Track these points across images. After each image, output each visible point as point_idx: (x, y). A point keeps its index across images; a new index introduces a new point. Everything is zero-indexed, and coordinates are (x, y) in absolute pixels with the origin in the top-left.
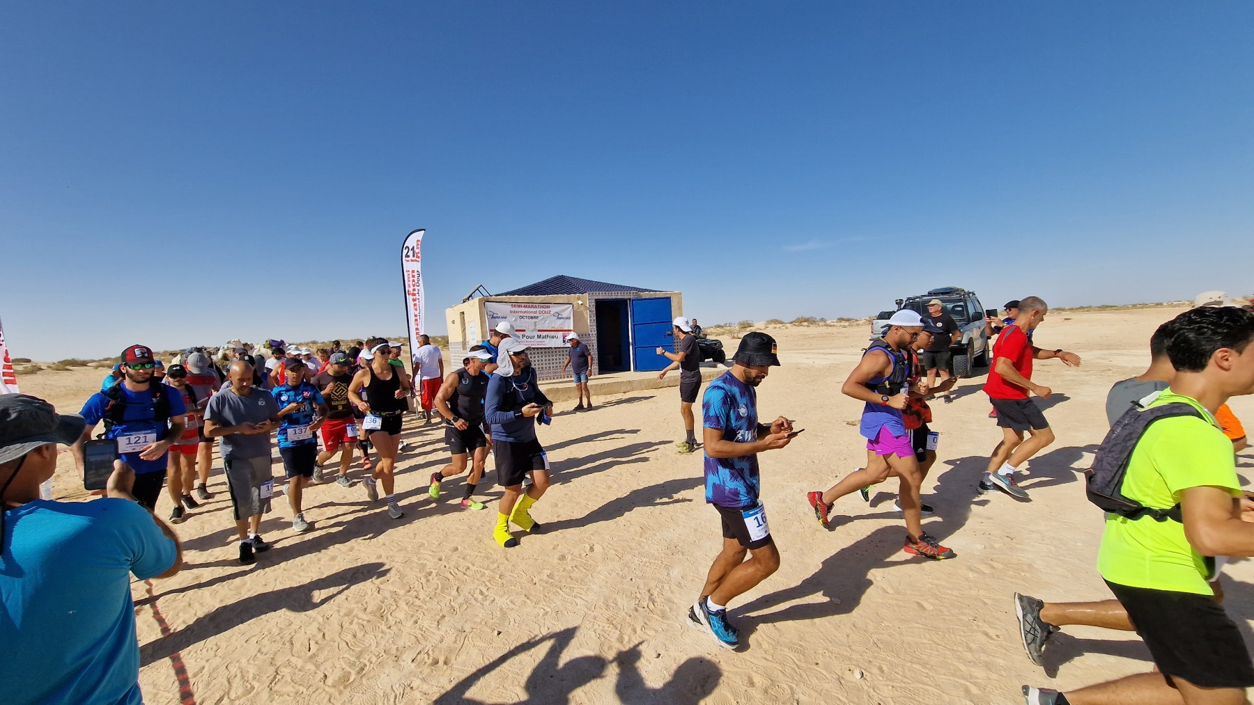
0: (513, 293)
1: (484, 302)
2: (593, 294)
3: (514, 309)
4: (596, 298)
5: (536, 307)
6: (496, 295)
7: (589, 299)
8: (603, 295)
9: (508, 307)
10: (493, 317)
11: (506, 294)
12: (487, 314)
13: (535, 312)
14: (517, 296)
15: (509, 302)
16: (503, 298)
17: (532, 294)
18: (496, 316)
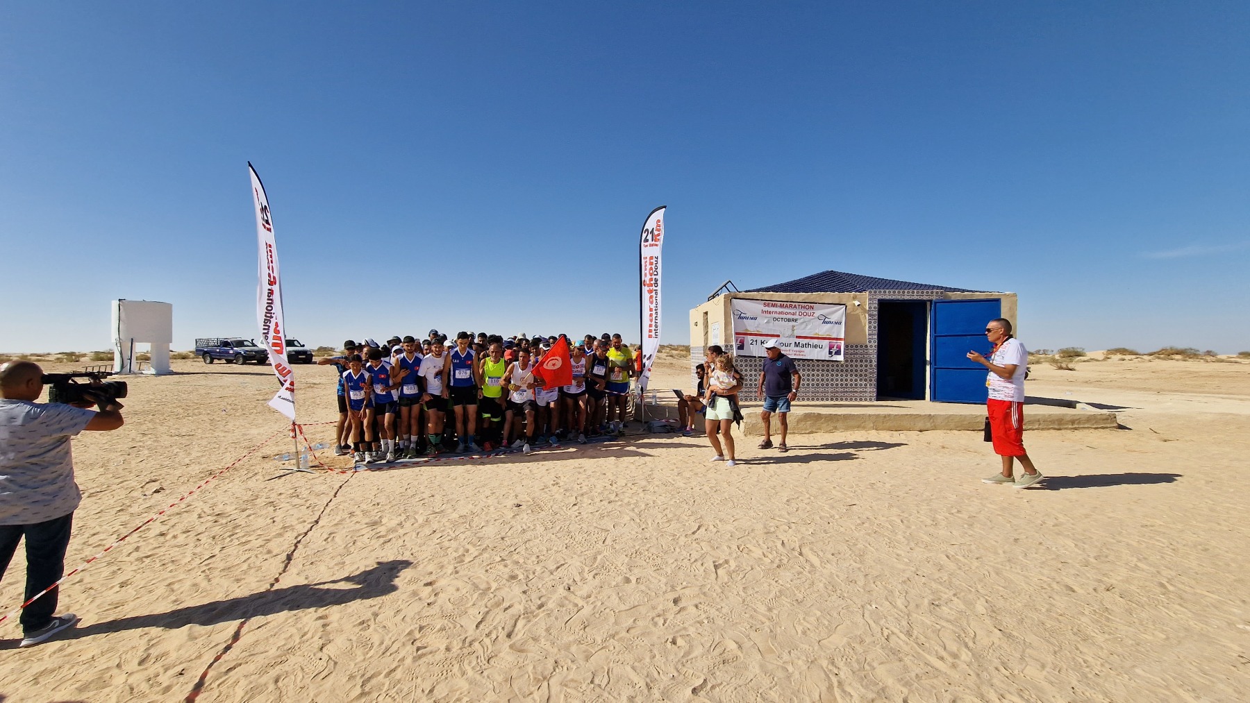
1: (730, 299)
2: (875, 292)
3: (766, 309)
4: (880, 297)
5: (795, 307)
6: (746, 291)
7: (870, 299)
8: (889, 295)
9: (760, 306)
10: (740, 317)
11: (758, 290)
12: (733, 314)
13: (794, 314)
14: (771, 293)
15: (762, 300)
16: (754, 295)
17: (791, 291)
18: (745, 316)
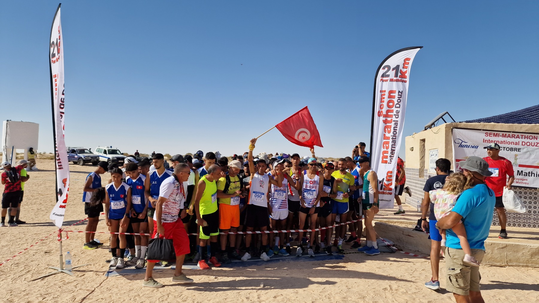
0: (488, 120)
1: (451, 129)
3: (488, 138)
5: (518, 137)
6: (467, 122)
9: (481, 136)
10: (461, 146)
11: (479, 121)
12: (455, 142)
13: (516, 144)
14: (492, 123)
15: (483, 130)
16: (475, 125)
17: (513, 122)
18: (465, 144)
